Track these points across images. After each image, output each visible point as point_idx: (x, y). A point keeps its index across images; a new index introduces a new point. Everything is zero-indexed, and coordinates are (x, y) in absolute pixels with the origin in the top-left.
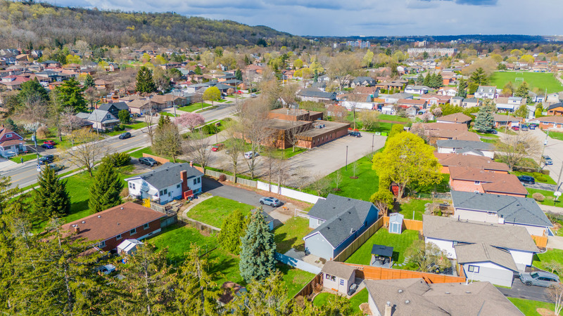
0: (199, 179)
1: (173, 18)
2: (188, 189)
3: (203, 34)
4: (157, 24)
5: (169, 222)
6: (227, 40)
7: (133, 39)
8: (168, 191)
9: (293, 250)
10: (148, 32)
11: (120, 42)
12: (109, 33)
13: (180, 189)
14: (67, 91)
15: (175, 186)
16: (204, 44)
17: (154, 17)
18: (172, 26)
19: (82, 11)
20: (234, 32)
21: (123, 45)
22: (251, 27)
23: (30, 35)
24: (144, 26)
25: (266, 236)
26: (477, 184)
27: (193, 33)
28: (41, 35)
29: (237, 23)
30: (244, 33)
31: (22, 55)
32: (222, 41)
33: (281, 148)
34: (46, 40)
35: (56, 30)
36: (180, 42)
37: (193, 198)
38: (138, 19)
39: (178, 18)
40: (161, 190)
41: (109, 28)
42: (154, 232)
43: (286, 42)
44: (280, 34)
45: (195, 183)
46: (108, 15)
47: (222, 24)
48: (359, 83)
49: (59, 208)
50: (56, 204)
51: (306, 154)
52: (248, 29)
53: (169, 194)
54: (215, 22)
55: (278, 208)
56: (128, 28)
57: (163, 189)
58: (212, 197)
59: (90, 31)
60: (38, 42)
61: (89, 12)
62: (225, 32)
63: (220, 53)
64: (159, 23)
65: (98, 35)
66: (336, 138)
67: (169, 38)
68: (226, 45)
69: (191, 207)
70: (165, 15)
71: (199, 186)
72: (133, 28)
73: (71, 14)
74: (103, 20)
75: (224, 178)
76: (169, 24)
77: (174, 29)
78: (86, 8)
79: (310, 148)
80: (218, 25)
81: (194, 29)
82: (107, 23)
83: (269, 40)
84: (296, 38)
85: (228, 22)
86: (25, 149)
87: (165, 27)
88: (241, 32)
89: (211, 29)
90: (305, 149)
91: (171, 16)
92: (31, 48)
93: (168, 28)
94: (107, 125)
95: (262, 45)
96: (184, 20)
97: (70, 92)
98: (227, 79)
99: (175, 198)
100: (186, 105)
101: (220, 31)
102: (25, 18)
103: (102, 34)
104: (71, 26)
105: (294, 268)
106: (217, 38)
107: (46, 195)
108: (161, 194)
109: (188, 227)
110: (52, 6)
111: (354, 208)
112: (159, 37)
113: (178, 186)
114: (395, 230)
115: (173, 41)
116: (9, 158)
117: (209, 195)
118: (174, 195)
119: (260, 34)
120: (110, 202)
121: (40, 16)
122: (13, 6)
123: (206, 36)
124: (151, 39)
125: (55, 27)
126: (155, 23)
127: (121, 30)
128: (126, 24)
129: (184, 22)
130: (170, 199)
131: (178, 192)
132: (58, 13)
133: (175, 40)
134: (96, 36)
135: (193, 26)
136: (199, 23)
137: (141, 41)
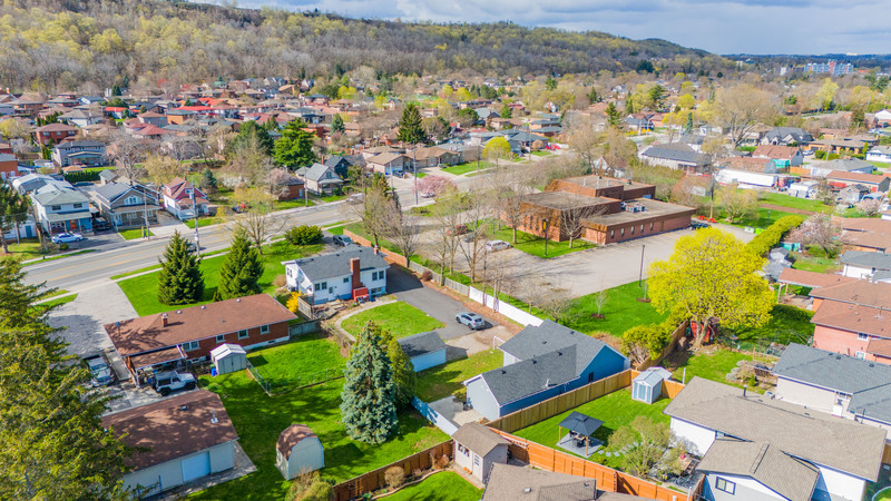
0: (381, 273)
1: (506, 31)
2: (361, 285)
3: (549, 54)
4: (481, 40)
5: (307, 328)
6: (586, 64)
7: (442, 63)
8: (329, 286)
9: (450, 399)
10: (464, 52)
11: (422, 68)
12: (408, 56)
13: (349, 285)
14: (290, 136)
15: (341, 279)
16: (548, 70)
17: (479, 30)
18: (503, 43)
19: (378, 24)
20: (601, 51)
21: (425, 72)
22: (634, 41)
23: (305, 58)
24: (461, 43)
25: (376, 366)
26: (862, 339)
27: (533, 52)
28: (318, 60)
29: (609, 36)
30: (618, 51)
31: (288, 86)
32: (577, 65)
33: (553, 240)
34: (324, 66)
35: (339, 52)
36: (510, 66)
37: (365, 300)
38: (455, 33)
39: (514, 31)
40: (317, 282)
41: (410, 48)
42: (278, 340)
43: (691, 66)
44: (682, 51)
45: (374, 278)
46: (413, 29)
47: (584, 38)
48: (776, 139)
49: (186, 290)
51: (590, 254)
52: (625, 44)
53: (331, 290)
54: (573, 34)
55: (478, 332)
56: (437, 46)
57: (320, 282)
58: (395, 301)
59: (382, 53)
60: (312, 68)
61: (388, 25)
62: (585, 50)
63: (554, 84)
64: (485, 39)
65: (394, 58)
66: (663, 231)
67: (494, 62)
68: (584, 71)
69: (356, 312)
70: (495, 27)
71: (381, 283)
72: (444, 47)
73: (364, 28)
74: (405, 37)
75: (429, 277)
76: (499, 41)
77: (505, 47)
78: (385, 19)
79: (603, 244)
80: (577, 40)
81: (535, 47)
82: (409, 40)
83: (657, 63)
84: (711, 59)
85: (594, 34)
86: (206, 211)
87: (492, 44)
88: (613, 51)
89: (564, 46)
90: (594, 246)
91: (505, 28)
92: (303, 77)
93: (495, 46)
94: (328, 186)
95: (645, 71)
96: (523, 33)
97: (293, 137)
98: (543, 126)
99: (338, 297)
100: (458, 164)
101: (578, 49)
102: (303, 36)
103: (399, 56)
104: (360, 46)
105: (432, 425)
106: (570, 59)
107: (171, 271)
108: (317, 287)
109: (330, 340)
110: (341, 18)
111: (574, 347)
112: (479, 60)
113: (346, 280)
114: (642, 395)
115: (499, 66)
116: (184, 221)
117: (393, 299)
118: (337, 292)
119: (647, 52)
121: (323, 33)
122: (292, 19)
123: (553, 58)
124: (466, 63)
125: (339, 47)
126: (478, 39)
127: (427, 50)
128: (436, 41)
129: (523, 36)
130: (331, 297)
131: (345, 288)
132: (346, 28)
133: (503, 64)
134: (390, 59)
135: (535, 42)
136: (546, 37)
137: (452, 66)
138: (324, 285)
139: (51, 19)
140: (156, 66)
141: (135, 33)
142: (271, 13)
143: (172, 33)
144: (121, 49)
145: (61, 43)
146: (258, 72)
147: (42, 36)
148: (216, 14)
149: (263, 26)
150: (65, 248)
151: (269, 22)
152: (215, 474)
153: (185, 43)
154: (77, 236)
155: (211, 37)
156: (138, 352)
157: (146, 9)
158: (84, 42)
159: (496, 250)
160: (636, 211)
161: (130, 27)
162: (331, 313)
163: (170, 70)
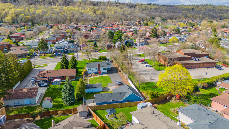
5: (79, 78)
7: (184, 16)
8: (92, 70)
10: (192, 13)
11: (177, 18)
12: (174, 14)
13: (97, 70)
18: (206, 10)
19: (167, 6)
23: (144, 15)
24: (191, 10)
26: (225, 107)
27: (215, 13)
31: (136, 23)
34: (148, 17)
35: (154, 14)
37: (100, 74)
38: (190, 8)
39: (210, 6)
41: (175, 12)
45: (104, 69)
46: (177, 7)
50: (64, 65)
53: (92, 71)
56: (183, 12)
57: (90, 68)
59: (166, 14)
60: (145, 18)
61: (170, 6)
67: (201, 16)
69: (97, 77)
70: (204, 5)
72: (185, 12)
73: (163, 7)
75: (120, 71)
77: (206, 11)
81: (217, 11)
82: (175, 10)
89: (227, 11)
91: (207, 6)
92: (142, 20)
93: (203, 11)
96: (214, 7)
100: (162, 44)
102: (145, 10)
103: (171, 14)
104: (160, 12)
107: (62, 62)
108: (89, 70)
110: (157, 5)
112: (196, 15)
113: (96, 69)
114: (139, 108)
116: (82, 52)
118: (94, 71)
120: (72, 68)
121: (151, 9)
122: (143, 6)
123: (222, 14)
124: (191, 16)
125: (154, 12)
126: (197, 9)
127: (180, 12)
128: (183, 10)
129: (213, 8)
130: (92, 72)
131: (96, 71)
132: (157, 7)
133: (204, 16)
134: (168, 15)
135: (217, 10)
136: (221, 8)
137: (186, 17)
138: (91, 69)
139: (89, 8)
140: (108, 18)
141: (106, 10)
142: (138, 4)
143: (114, 10)
144: (102, 14)
145: (90, 13)
146: (131, 19)
147: (86, 11)
148: (125, 5)
149: (136, 8)
150: (55, 56)
151: (138, 6)
152: (32, 104)
153: (116, 12)
154: (59, 53)
155: (122, 11)
156: (39, 77)
157: (110, 5)
158: (95, 13)
159: (146, 67)
160: (195, 60)
161: (105, 9)
162: (90, 76)
163: (111, 19)
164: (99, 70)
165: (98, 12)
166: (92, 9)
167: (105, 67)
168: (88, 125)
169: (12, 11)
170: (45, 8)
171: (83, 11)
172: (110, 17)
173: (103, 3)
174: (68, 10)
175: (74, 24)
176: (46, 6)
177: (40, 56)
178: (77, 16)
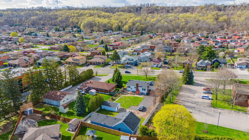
13: (135, 89)
42: (106, 93)
45: (143, 90)
58: (143, 97)
71: (145, 92)
108: (128, 87)
116: (152, 67)
118: (132, 90)
138: (130, 87)
139: (211, 14)
144: (226, 21)
145: (209, 20)
147: (205, 18)
150: (124, 67)
152: (58, 106)
156: (83, 85)
158: (217, 19)
161: (232, 14)
162: (126, 93)
163: (237, 27)
164: (137, 90)
165: (221, 19)
166: (213, 16)
167: (144, 88)
168: (55, 136)
169: (131, 21)
170: (161, 16)
171: (201, 18)
172: (236, 24)
173: (233, 6)
174: (183, 18)
175: (183, 33)
176: (162, 14)
177: (113, 65)
178: (191, 24)
